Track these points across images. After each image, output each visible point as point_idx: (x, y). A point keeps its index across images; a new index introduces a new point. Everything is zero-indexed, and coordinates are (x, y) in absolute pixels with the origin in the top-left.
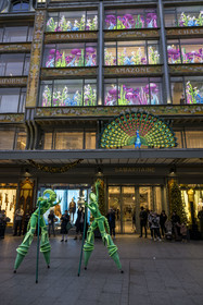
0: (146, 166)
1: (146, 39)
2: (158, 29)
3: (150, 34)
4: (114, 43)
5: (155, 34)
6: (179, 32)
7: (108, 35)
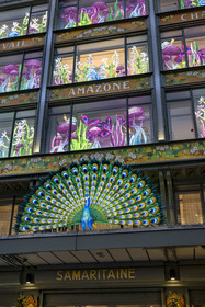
0: (116, 266)
1: (126, 35)
2: (146, 17)
3: (132, 27)
4: (72, 49)
5: (141, 25)
6: (182, 18)
7: (60, 38)
